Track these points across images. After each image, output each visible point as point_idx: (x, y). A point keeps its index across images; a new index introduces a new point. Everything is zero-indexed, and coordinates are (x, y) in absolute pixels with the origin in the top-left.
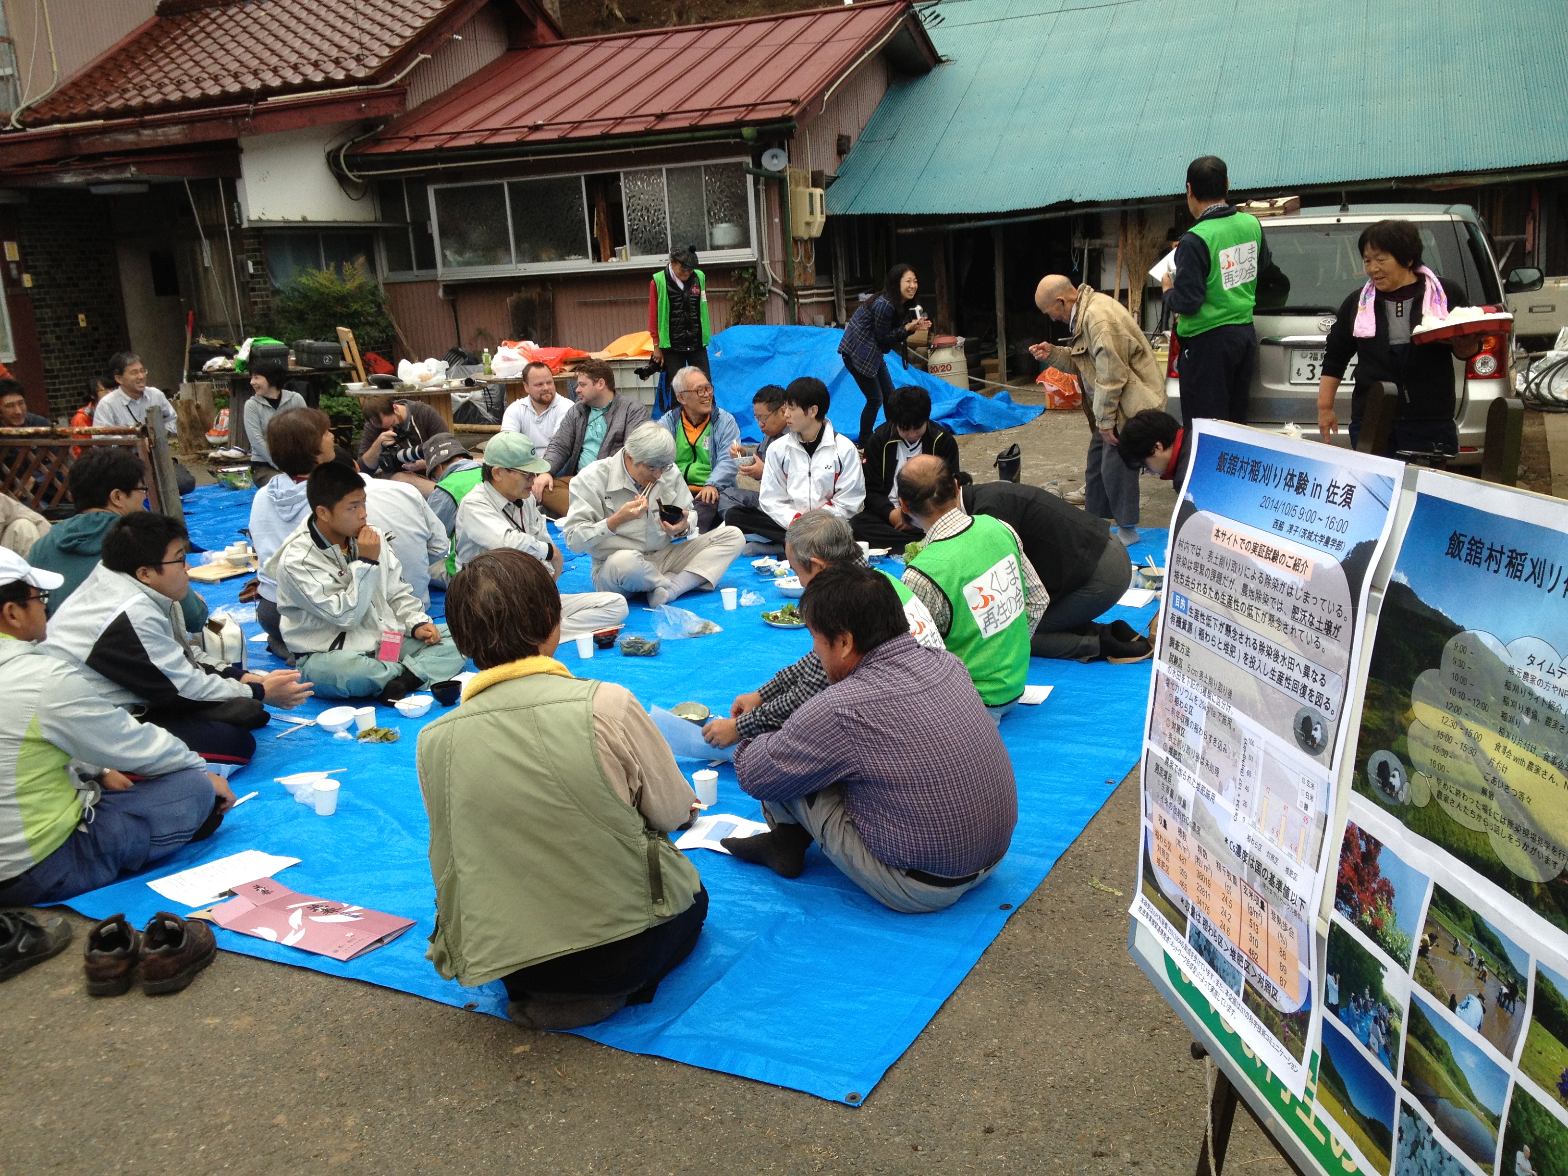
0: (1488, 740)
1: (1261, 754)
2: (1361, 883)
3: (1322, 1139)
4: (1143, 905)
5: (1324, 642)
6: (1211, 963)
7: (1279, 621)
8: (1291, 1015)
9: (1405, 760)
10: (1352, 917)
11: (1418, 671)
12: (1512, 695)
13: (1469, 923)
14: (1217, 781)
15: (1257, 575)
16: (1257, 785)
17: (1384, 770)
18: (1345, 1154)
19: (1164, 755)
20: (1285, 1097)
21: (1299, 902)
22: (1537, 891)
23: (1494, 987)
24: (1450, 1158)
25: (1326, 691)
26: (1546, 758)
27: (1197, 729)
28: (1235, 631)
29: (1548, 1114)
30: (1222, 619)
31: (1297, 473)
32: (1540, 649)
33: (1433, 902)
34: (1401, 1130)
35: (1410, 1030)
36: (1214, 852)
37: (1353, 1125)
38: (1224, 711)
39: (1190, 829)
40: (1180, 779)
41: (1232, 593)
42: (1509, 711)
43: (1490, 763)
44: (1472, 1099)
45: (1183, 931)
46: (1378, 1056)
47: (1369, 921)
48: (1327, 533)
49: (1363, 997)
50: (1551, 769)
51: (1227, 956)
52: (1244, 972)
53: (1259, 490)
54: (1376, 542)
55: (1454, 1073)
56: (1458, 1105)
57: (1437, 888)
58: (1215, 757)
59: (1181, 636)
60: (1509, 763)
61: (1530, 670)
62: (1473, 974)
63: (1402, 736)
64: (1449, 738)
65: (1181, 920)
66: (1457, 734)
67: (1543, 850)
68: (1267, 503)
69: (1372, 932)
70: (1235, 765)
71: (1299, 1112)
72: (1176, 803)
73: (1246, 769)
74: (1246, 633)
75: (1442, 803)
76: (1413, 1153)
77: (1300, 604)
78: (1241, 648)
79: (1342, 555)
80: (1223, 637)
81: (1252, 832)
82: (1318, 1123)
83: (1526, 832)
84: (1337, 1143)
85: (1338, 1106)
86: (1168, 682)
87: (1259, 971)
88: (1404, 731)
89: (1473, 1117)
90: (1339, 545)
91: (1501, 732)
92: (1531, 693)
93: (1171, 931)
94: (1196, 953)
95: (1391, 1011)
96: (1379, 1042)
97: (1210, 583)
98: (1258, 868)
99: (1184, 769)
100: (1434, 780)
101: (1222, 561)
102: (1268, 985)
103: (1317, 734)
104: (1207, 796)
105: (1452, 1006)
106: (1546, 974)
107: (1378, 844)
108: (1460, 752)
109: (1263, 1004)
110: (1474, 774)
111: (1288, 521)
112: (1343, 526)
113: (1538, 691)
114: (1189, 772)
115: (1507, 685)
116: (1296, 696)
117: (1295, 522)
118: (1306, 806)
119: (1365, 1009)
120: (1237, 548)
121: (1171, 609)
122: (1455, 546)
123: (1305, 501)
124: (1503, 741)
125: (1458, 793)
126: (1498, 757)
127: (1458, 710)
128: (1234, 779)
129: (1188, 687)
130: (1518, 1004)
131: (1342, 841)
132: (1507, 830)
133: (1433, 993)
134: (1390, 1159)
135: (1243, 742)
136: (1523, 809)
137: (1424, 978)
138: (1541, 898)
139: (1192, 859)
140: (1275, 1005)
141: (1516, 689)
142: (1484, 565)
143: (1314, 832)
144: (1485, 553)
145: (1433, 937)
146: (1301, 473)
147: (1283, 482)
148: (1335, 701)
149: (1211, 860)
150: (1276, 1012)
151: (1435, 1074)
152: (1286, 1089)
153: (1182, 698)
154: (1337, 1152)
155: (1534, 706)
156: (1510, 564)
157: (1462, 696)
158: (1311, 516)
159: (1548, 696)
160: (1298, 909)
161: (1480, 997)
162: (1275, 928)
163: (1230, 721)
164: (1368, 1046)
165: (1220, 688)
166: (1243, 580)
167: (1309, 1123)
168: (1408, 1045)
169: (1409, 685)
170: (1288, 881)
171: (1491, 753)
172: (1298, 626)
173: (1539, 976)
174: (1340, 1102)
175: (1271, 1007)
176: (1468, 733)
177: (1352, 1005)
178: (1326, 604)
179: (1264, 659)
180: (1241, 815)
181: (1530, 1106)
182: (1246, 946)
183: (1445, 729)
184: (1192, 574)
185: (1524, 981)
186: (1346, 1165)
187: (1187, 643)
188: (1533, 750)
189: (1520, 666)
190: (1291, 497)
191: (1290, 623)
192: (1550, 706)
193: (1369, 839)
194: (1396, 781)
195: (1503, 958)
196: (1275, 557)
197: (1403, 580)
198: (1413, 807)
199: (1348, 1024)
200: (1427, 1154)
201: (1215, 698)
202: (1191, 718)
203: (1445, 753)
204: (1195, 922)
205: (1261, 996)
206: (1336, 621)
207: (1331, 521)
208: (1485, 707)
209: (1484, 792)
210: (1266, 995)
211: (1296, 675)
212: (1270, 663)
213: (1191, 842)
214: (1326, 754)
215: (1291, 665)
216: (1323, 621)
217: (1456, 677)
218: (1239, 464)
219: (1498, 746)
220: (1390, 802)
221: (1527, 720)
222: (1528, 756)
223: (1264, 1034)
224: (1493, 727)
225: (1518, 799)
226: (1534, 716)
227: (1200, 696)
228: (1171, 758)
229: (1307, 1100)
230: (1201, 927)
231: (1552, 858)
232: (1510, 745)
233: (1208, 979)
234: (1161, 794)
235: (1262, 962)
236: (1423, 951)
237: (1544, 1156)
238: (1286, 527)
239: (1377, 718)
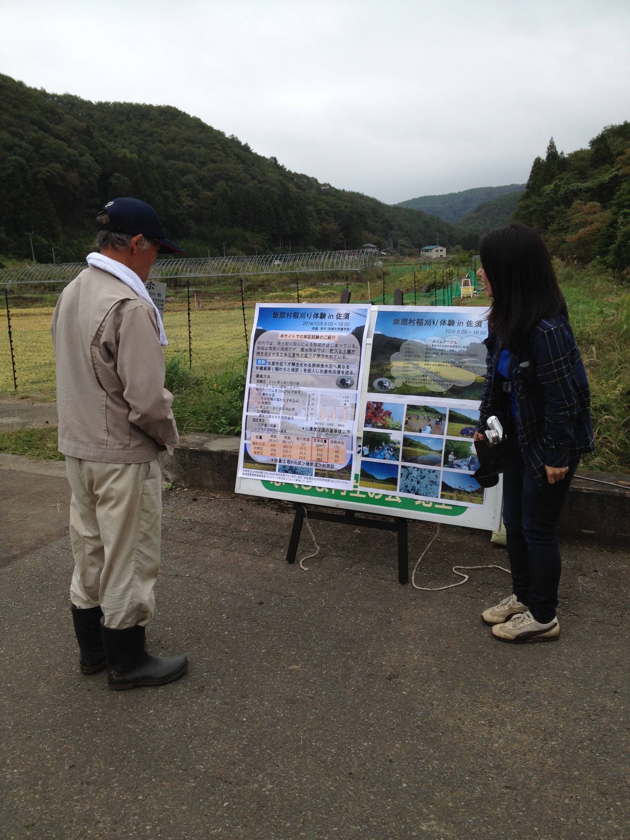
0: (422, 364)
1: (319, 397)
2: (375, 416)
3: (364, 496)
4: (245, 472)
5: (347, 356)
6: (294, 473)
7: (323, 355)
8: (342, 469)
9: (392, 378)
10: (373, 427)
11: (392, 354)
12: (428, 351)
13: (422, 409)
14: (294, 412)
15: (309, 344)
16: (318, 407)
17: (381, 384)
18: (377, 494)
19: (258, 414)
20: (343, 494)
21: (347, 432)
22: (445, 393)
23: (433, 422)
24: (425, 470)
25: (350, 370)
26: (444, 362)
27: (278, 400)
28: (298, 364)
29: (458, 441)
30: (288, 362)
31: (319, 313)
32: (436, 339)
33: (408, 409)
34: (401, 474)
35: (404, 445)
36: (294, 435)
37: (379, 484)
38: (296, 389)
39: (279, 433)
40: (271, 419)
41: (295, 352)
42: (428, 355)
43: (424, 368)
44: (431, 450)
45: (274, 470)
46: (390, 459)
47: (381, 425)
48: (341, 327)
49: (382, 445)
50: (445, 364)
51: (305, 466)
52: (314, 467)
53: (301, 321)
54: (364, 326)
55: (424, 447)
56: (427, 454)
57: (408, 405)
58: (290, 405)
59: (263, 373)
60: (431, 366)
61: (434, 344)
62: (426, 421)
63: (388, 373)
64: (408, 367)
65: (272, 467)
66: (410, 365)
67: (446, 383)
68: (305, 323)
69: (383, 427)
70: (304, 404)
71: (351, 494)
72: (270, 428)
73: (311, 403)
74: (304, 363)
75: (407, 384)
76: (407, 478)
77: (334, 348)
78: (301, 369)
79: (351, 331)
80: (291, 367)
81: (317, 421)
82: (361, 493)
83: (439, 381)
84: (372, 493)
85: (371, 483)
86: (257, 389)
87: (322, 463)
88: (389, 370)
89: (432, 454)
90: (348, 329)
91: (426, 361)
92: (435, 349)
93: (265, 473)
94: (283, 474)
95: (395, 444)
96: (390, 454)
97: (280, 352)
98: (323, 430)
99: (272, 415)
100: (404, 379)
101: (287, 344)
102: (328, 466)
103: (349, 382)
104: (289, 418)
105: (420, 431)
106: (452, 410)
107: (381, 404)
108: (412, 369)
109: (326, 472)
110: (419, 372)
111: (319, 327)
112: (348, 324)
113: (437, 348)
114: (275, 415)
115: (426, 349)
116: (336, 375)
117: (323, 326)
118: (345, 404)
119: (383, 449)
120: (295, 338)
121: (255, 365)
122: (396, 322)
123: (327, 320)
124: (427, 363)
125: (413, 379)
126: (426, 367)
127: (409, 360)
128: (304, 409)
129: (271, 388)
130: (443, 422)
131: (366, 407)
132: (433, 382)
133: (413, 431)
134: (396, 485)
135: (308, 396)
136: (438, 376)
137: (407, 429)
138: (447, 394)
139: (280, 442)
140: (333, 470)
141: (430, 349)
142: (408, 325)
143: (351, 410)
144: (408, 321)
145: (409, 418)
146: (321, 313)
147: (312, 317)
148: (355, 371)
149: (293, 438)
150: (334, 471)
151: (415, 452)
152: (343, 491)
153: (268, 393)
154: (372, 496)
155: (436, 351)
156: (418, 322)
157: (410, 356)
158: (331, 324)
159: (441, 348)
160: (347, 434)
161: (430, 425)
162: (332, 446)
163: (299, 392)
164: (385, 459)
165: (291, 383)
166: (301, 347)
167: (358, 495)
168: (403, 450)
169: (389, 359)
170: (340, 428)
171: (423, 366)
172: (333, 355)
173: (450, 411)
174: (370, 481)
175: (331, 471)
176: (414, 364)
177: (376, 451)
178: (346, 346)
179: (315, 368)
180: (309, 418)
181: (452, 442)
182: (315, 458)
183: (406, 365)
184: (268, 351)
185: (445, 415)
186: (377, 497)
187: (267, 374)
188: (439, 362)
189: (430, 344)
190: (319, 320)
191: (329, 354)
192: (442, 350)
193: (377, 403)
194: (387, 384)
195: (437, 413)
196: (317, 337)
197: (379, 332)
198: (396, 388)
199: (374, 457)
200: (415, 473)
201: (289, 387)
202: (274, 398)
203: (407, 371)
204: (282, 464)
205: (324, 470)
206: (352, 349)
207: (342, 324)
208: (418, 356)
209: (423, 376)
210: (328, 469)
211: (334, 369)
212: (319, 369)
213: (280, 437)
214: (354, 386)
215: (331, 366)
216: (346, 350)
217: (406, 352)
218: (286, 315)
219: (425, 365)
220: (386, 390)
221: (435, 356)
222: (437, 363)
223: (328, 480)
224: (423, 361)
225: (436, 374)
226: (437, 354)
227: (278, 388)
228: (262, 414)
229: (355, 489)
230: (286, 464)
231: (449, 383)
232: (430, 363)
233: (294, 478)
234: (258, 427)
235: (325, 459)
236: (406, 423)
237: (458, 451)
238: (319, 328)
239: (375, 371)
